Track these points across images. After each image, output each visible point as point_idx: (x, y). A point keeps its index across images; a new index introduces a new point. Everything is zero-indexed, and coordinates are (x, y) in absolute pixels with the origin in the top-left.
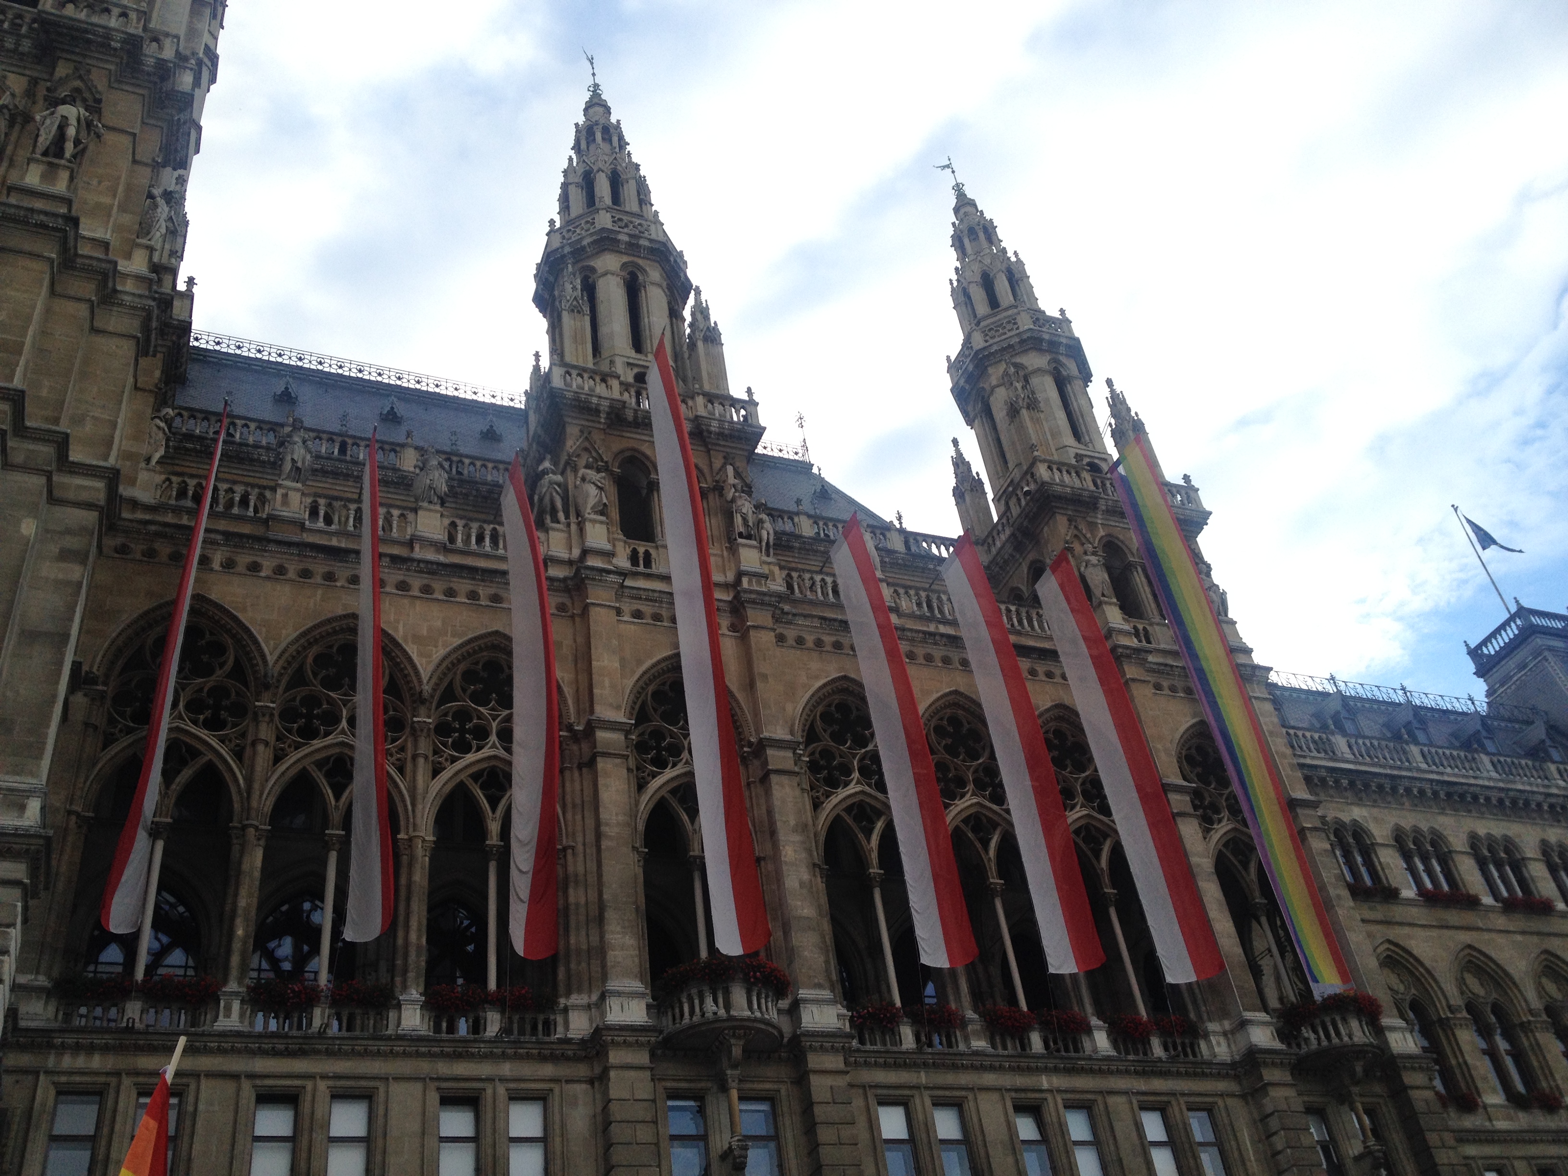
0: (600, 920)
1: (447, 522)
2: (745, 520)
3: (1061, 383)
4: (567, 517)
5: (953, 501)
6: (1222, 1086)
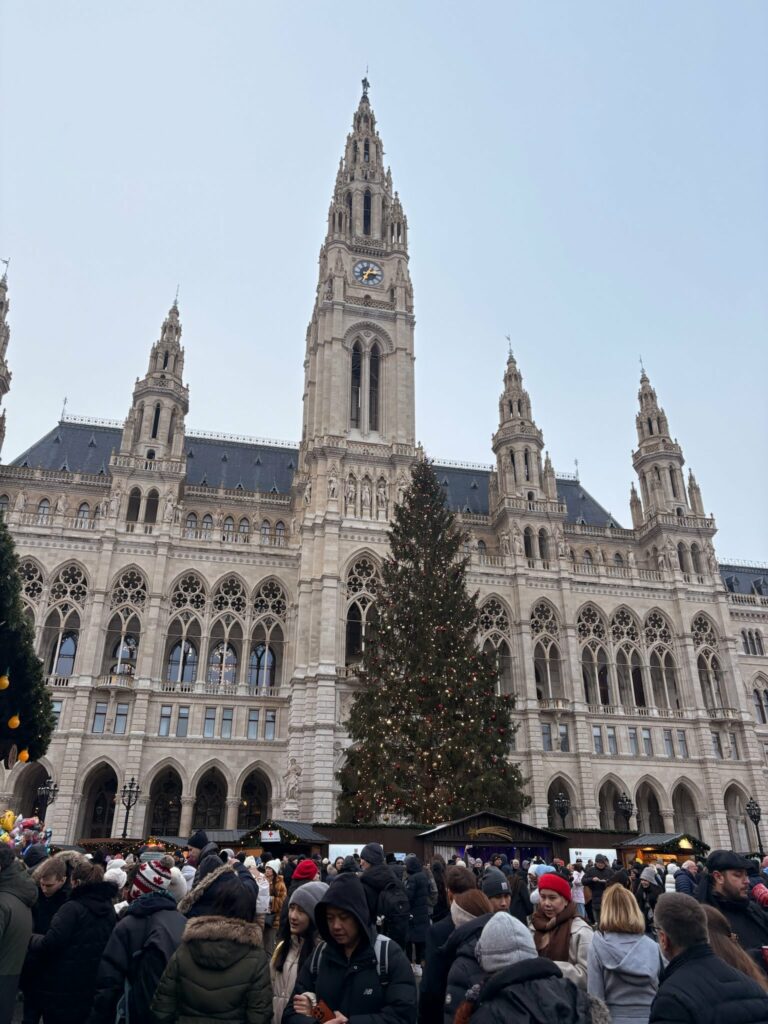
0: (525, 679)
1: (478, 556)
3: (672, 471)
4: (510, 552)
5: (629, 507)
6: (688, 726)
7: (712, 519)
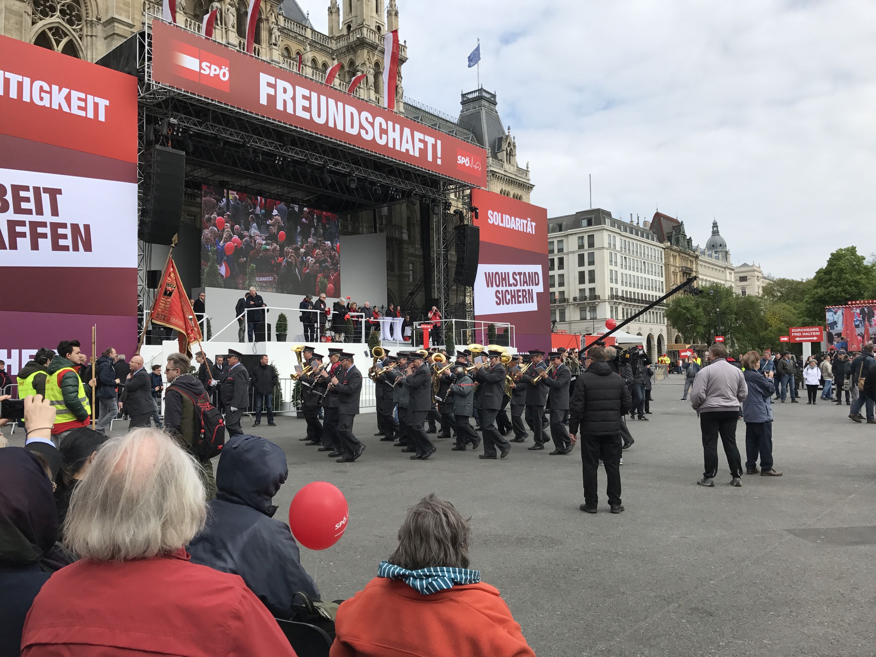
1: (185, 18)
2: (276, 38)
4: (221, 24)
7: (405, 47)
